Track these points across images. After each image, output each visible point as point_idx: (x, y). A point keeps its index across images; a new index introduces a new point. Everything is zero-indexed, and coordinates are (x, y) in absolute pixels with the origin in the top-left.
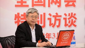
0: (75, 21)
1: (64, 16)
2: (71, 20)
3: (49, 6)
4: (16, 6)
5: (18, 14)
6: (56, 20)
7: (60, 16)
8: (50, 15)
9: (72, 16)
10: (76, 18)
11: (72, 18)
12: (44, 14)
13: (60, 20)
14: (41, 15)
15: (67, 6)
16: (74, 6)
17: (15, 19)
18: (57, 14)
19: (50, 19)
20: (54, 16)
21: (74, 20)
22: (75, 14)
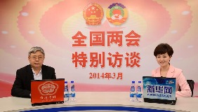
0: (138, 61)
1: (125, 56)
2: (133, 60)
3: (109, 45)
4: (74, 45)
5: (76, 53)
6: (116, 59)
7: (122, 56)
8: (110, 54)
9: (135, 55)
10: (139, 58)
11: (135, 58)
12: (104, 53)
13: (121, 60)
14: (100, 55)
15: (128, 45)
16: (138, 45)
17: (73, 58)
18: (117, 53)
19: (110, 59)
20: (113, 56)
21: (137, 59)
22: (138, 54)
